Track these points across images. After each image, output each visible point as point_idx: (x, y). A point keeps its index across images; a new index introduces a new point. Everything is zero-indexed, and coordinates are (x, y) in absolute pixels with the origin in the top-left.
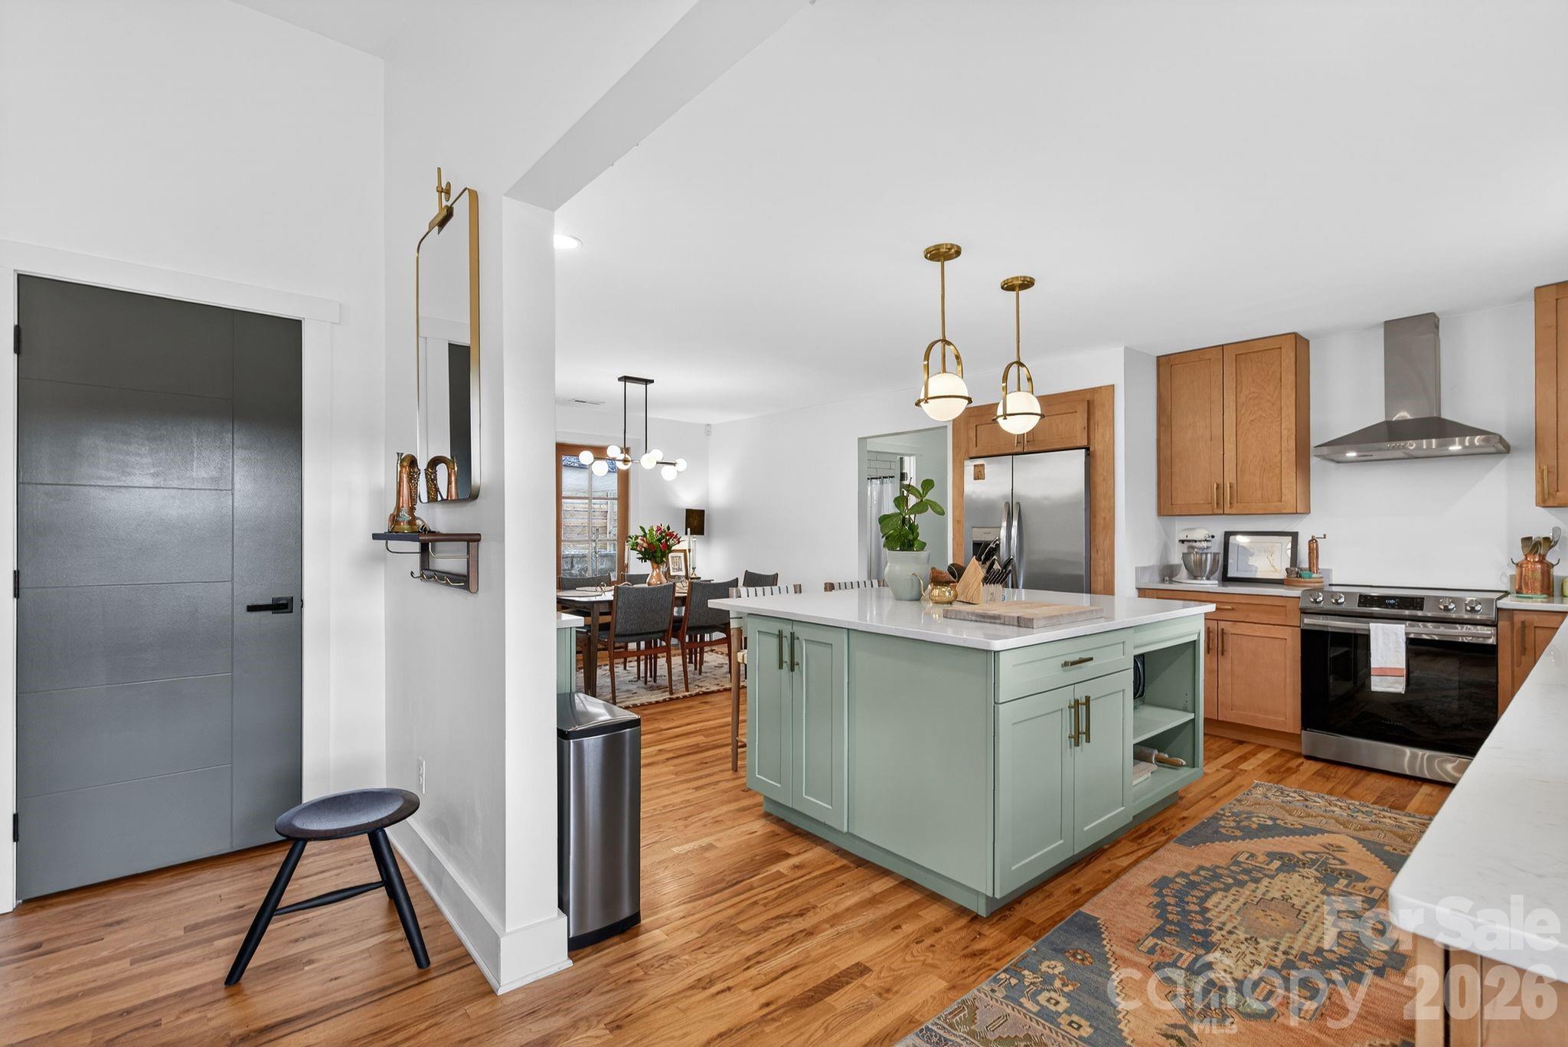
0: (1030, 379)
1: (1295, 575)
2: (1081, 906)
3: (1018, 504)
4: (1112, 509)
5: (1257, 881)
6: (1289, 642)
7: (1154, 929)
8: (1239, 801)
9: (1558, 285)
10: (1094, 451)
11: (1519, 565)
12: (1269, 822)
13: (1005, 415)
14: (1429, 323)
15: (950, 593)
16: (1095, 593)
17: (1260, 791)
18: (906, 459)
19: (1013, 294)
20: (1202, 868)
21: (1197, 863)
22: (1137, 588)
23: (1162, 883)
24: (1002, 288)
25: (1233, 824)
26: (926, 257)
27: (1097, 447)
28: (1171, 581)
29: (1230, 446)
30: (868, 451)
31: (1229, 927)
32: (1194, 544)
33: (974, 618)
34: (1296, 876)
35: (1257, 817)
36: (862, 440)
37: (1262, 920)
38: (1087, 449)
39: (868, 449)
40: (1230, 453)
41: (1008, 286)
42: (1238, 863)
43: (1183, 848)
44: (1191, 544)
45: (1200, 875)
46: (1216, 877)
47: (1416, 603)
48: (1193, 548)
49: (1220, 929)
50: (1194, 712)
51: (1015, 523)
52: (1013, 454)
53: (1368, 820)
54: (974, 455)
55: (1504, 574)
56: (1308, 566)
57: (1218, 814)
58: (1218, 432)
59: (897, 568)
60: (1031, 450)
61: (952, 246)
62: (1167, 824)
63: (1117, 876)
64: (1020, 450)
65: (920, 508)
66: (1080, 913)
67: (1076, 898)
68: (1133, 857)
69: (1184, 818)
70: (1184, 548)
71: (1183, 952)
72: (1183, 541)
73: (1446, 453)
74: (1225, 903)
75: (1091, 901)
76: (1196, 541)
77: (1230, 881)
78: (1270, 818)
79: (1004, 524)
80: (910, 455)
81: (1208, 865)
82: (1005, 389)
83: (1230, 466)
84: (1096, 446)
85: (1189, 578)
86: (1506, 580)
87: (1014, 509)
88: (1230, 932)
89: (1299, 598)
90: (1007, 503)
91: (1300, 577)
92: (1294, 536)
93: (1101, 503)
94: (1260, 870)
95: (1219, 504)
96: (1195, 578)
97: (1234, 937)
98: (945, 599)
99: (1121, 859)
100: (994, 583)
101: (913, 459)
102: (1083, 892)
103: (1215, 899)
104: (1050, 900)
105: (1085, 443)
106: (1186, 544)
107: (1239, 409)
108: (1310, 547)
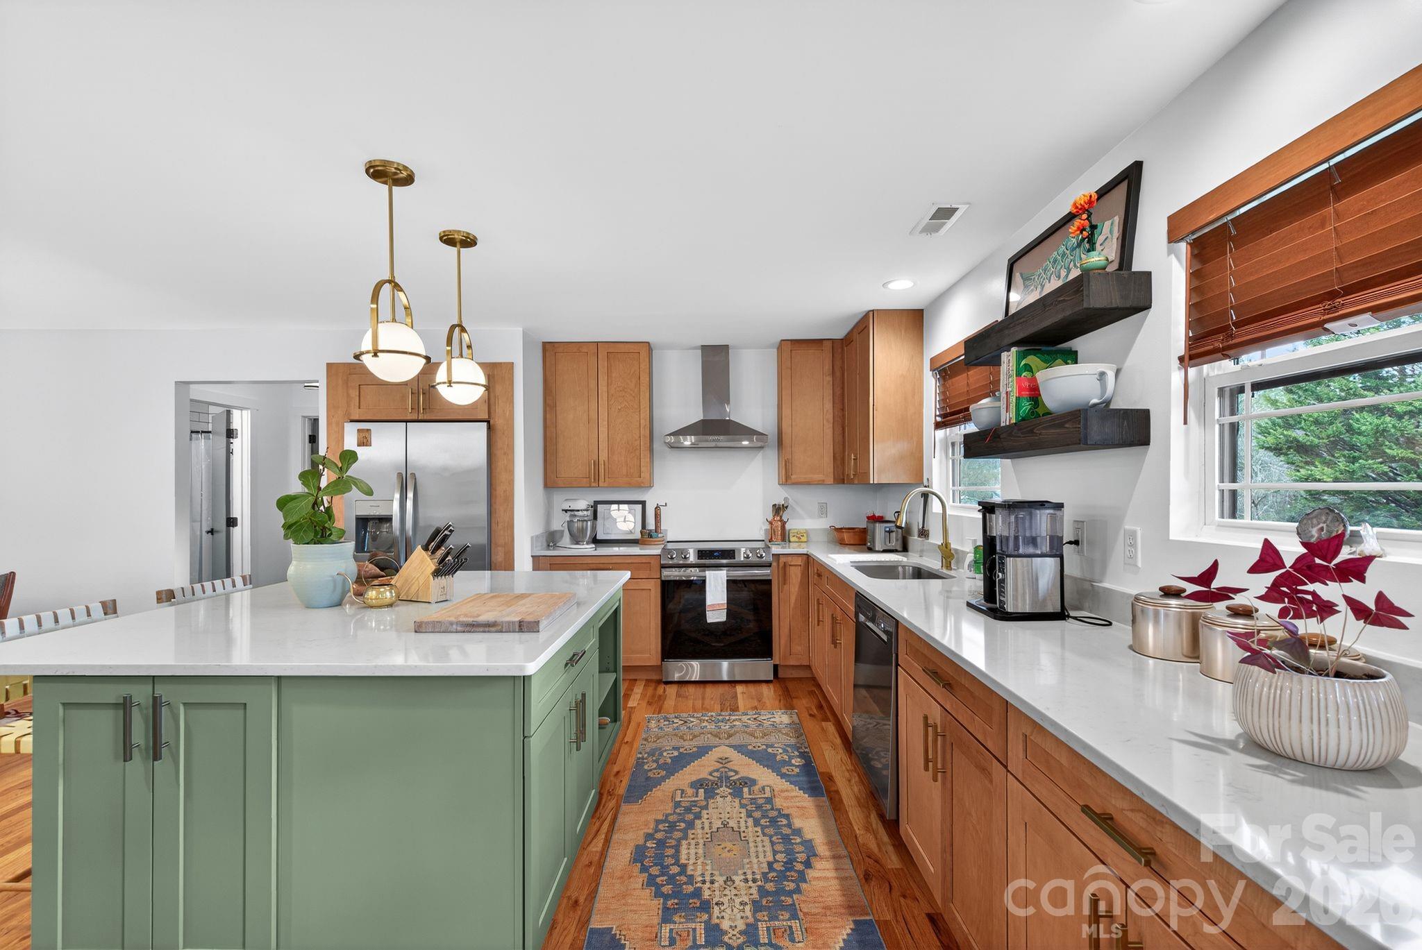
0: (469, 347)
1: (647, 536)
2: (588, 921)
3: (413, 475)
4: (511, 482)
5: (698, 816)
6: (653, 592)
7: (660, 912)
8: (646, 740)
9: (791, 340)
10: (494, 425)
11: (771, 523)
12: (676, 753)
13: (450, 383)
14: (723, 349)
15: (391, 592)
16: (496, 569)
17: (653, 724)
18: (236, 414)
19: (453, 250)
20: (658, 822)
21: (651, 818)
22: (532, 556)
23: (639, 855)
24: (441, 239)
25: (655, 765)
26: (367, 171)
27: (498, 422)
28: (555, 547)
29: (603, 429)
30: (191, 400)
31: (708, 878)
32: (576, 513)
33: (459, 628)
34: (718, 798)
35: (666, 750)
36: (182, 385)
37: (723, 855)
38: (488, 422)
39: (191, 397)
40: (603, 436)
41: (448, 239)
42: (678, 804)
43: (635, 807)
44: (573, 513)
45: (660, 831)
46: (672, 827)
47: (730, 554)
48: (575, 516)
49: (704, 882)
50: (616, 672)
51: (410, 495)
52: (406, 421)
53: (727, 727)
54: (357, 418)
55: (761, 528)
56: (654, 528)
57: (639, 758)
58: (594, 415)
59: (309, 566)
60: (426, 418)
61: (406, 168)
62: (608, 785)
63: (600, 866)
64: (415, 417)
65: (341, 485)
66: (593, 931)
67: (579, 913)
68: (602, 837)
69: (618, 772)
70: (567, 517)
71: (693, 925)
72: (566, 511)
73: (739, 446)
74: (693, 851)
75: (595, 911)
76: (579, 511)
77: (683, 825)
78: (674, 748)
79: (397, 496)
80: (241, 409)
81: (660, 817)
82: (450, 353)
83: (603, 445)
84: (496, 420)
85: (572, 544)
86: (762, 533)
87: (406, 480)
88: (712, 882)
89: (660, 555)
90: (400, 475)
91: (651, 537)
92: (643, 503)
93: (502, 477)
94: (694, 804)
95: (594, 477)
96: (577, 543)
97: (716, 885)
98: (388, 601)
99: (593, 843)
100: (445, 575)
101: (247, 414)
102: (582, 900)
103: (684, 851)
104: (557, 929)
105: (486, 417)
106: (569, 513)
107: (610, 399)
108: (655, 512)
